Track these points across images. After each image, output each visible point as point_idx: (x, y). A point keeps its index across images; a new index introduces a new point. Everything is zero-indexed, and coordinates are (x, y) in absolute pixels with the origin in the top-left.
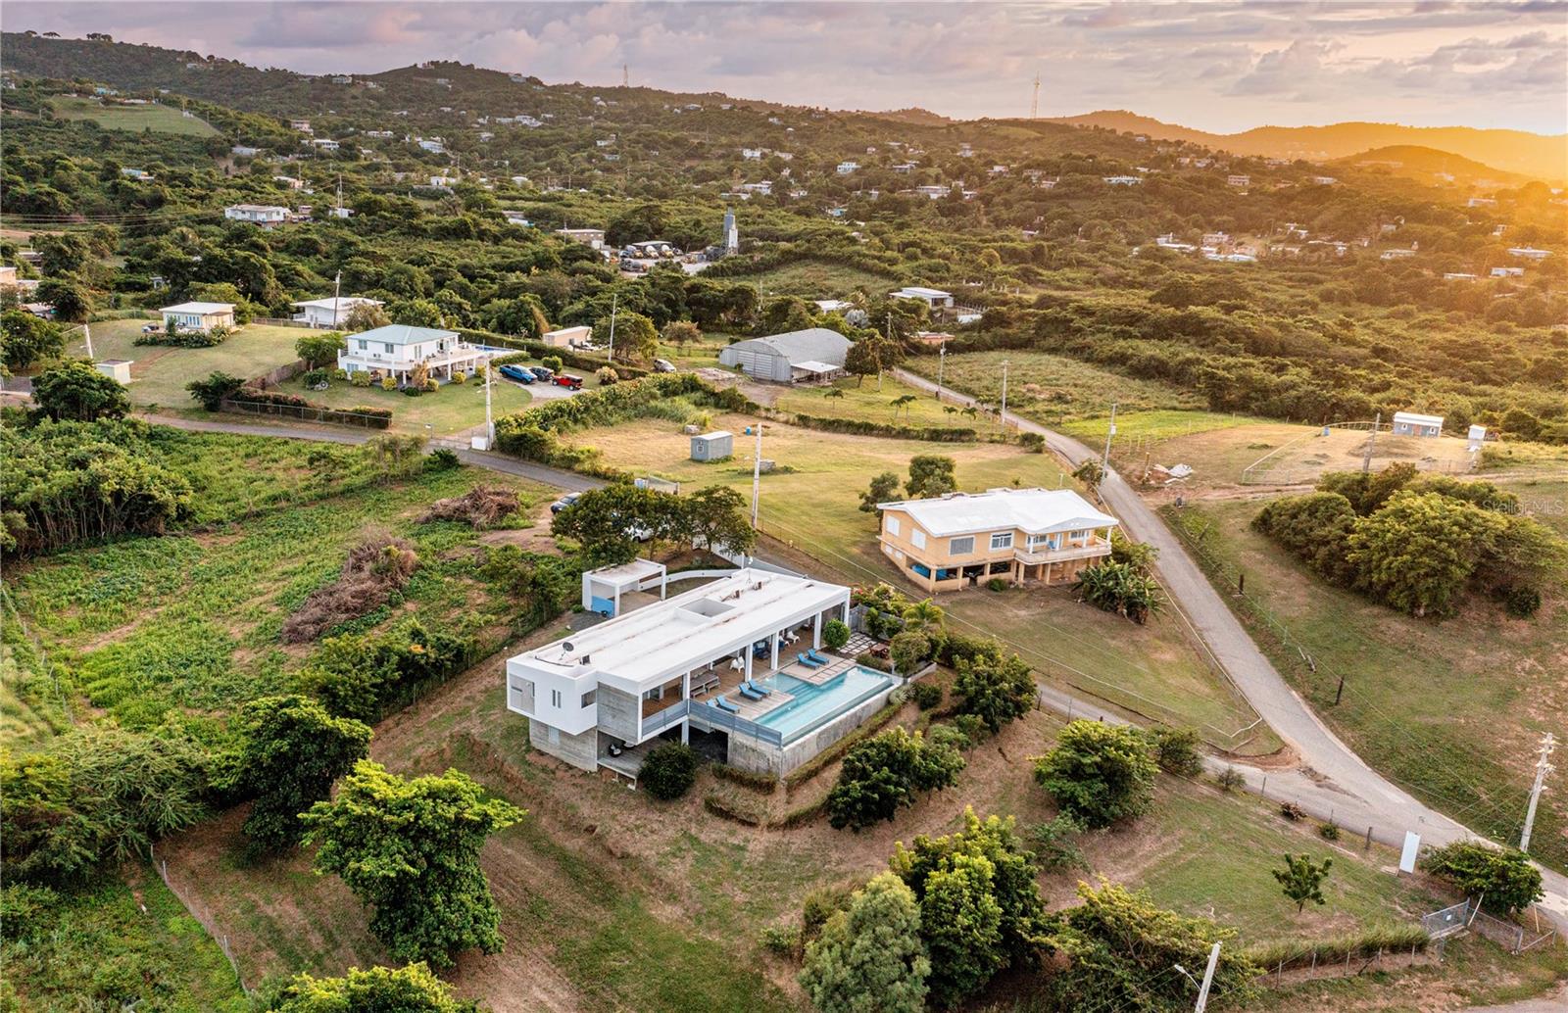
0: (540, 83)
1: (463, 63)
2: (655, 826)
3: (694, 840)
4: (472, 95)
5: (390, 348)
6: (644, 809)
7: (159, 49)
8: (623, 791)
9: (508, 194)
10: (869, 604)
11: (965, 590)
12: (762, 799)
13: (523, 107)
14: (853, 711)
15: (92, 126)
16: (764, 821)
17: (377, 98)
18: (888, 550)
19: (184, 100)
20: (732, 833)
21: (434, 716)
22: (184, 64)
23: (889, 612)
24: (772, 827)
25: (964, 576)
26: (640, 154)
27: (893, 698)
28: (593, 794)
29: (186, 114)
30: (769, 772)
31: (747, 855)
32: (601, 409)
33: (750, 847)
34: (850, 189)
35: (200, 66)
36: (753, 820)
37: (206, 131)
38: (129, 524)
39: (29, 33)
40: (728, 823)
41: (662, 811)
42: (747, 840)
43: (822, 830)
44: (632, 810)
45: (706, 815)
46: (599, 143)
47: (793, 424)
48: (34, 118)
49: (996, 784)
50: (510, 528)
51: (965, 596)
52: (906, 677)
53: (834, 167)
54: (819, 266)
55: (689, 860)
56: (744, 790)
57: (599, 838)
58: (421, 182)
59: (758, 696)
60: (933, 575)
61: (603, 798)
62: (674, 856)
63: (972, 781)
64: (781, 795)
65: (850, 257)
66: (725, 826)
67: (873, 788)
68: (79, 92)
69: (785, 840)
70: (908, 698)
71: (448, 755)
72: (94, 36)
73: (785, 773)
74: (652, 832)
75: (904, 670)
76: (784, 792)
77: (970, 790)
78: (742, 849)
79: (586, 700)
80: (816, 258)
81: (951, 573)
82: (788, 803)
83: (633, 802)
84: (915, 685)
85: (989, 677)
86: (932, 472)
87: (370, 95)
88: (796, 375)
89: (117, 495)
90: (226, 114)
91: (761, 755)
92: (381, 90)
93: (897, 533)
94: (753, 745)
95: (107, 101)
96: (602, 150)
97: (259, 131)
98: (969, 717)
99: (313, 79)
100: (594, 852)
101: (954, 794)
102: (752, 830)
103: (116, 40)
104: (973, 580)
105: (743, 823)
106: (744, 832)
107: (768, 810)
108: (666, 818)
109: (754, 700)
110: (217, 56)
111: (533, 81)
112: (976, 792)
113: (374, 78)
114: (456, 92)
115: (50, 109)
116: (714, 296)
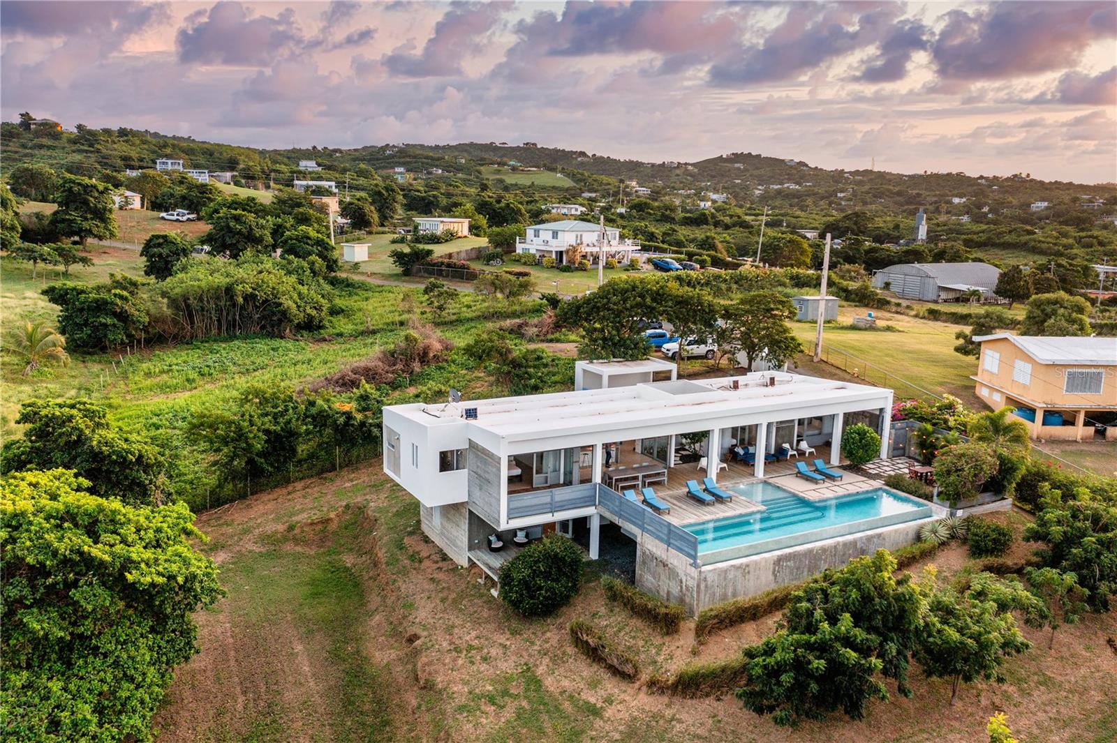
0: (807, 165)
1: (754, 154)
2: (493, 652)
3: (533, 682)
4: (756, 172)
5: (555, 234)
6: (492, 626)
7: (563, 151)
8: (482, 596)
9: (754, 212)
10: (922, 419)
11: (1085, 440)
12: (658, 640)
13: (790, 179)
14: (850, 538)
15: (501, 181)
16: (645, 676)
17: (691, 175)
18: (983, 393)
19: (560, 167)
20: (594, 684)
21: (348, 485)
22: (576, 158)
23: (950, 429)
24: (655, 686)
25: (1086, 424)
26: (869, 200)
27: (926, 534)
28: (445, 594)
29: (559, 175)
30: (681, 601)
31: (598, 723)
32: (723, 286)
33: (608, 713)
34: (1040, 219)
35: (585, 159)
36: (628, 669)
37: (568, 183)
38: (263, 328)
39: (492, 143)
40: (595, 667)
41: (514, 633)
42: (609, 701)
43: (729, 709)
44: (477, 622)
45: (570, 650)
46: (839, 195)
47: (923, 318)
48: (468, 177)
49: (1096, 696)
50: (558, 341)
51: (1085, 448)
52: (954, 507)
53: (1029, 205)
54: (997, 251)
55: (509, 714)
56: (636, 622)
57: (416, 653)
58: (693, 205)
59: (708, 498)
60: (1039, 416)
61: (454, 601)
62: (492, 700)
63: (1047, 682)
64: (686, 638)
65: (1026, 244)
66: (586, 670)
67: (822, 648)
68: (499, 164)
69: (668, 713)
70: (953, 537)
71: (333, 526)
72: (527, 144)
73: (703, 605)
74: (485, 659)
75: (954, 498)
76: (692, 635)
77: (1040, 695)
78: (595, 712)
79: (447, 462)
80: (994, 245)
81: (1067, 419)
82: (695, 653)
83: (485, 613)
84: (968, 521)
85: (1096, 519)
86: (1054, 313)
87: (687, 173)
88: (944, 295)
89: (249, 298)
90: (582, 174)
91: (673, 574)
92: (696, 170)
93: (995, 370)
94: (664, 556)
95: (514, 169)
96: (841, 199)
97: (601, 184)
98: (1051, 573)
99: (653, 165)
100: (400, 672)
101: (1008, 697)
102: (624, 686)
103: (539, 147)
104: (1101, 433)
105: (615, 672)
106: (611, 686)
107: (660, 659)
108: (514, 643)
109: (700, 501)
110: (598, 154)
111: (802, 164)
112: (1050, 703)
113: (692, 165)
114: (746, 170)
115: (480, 173)
116: (889, 256)
